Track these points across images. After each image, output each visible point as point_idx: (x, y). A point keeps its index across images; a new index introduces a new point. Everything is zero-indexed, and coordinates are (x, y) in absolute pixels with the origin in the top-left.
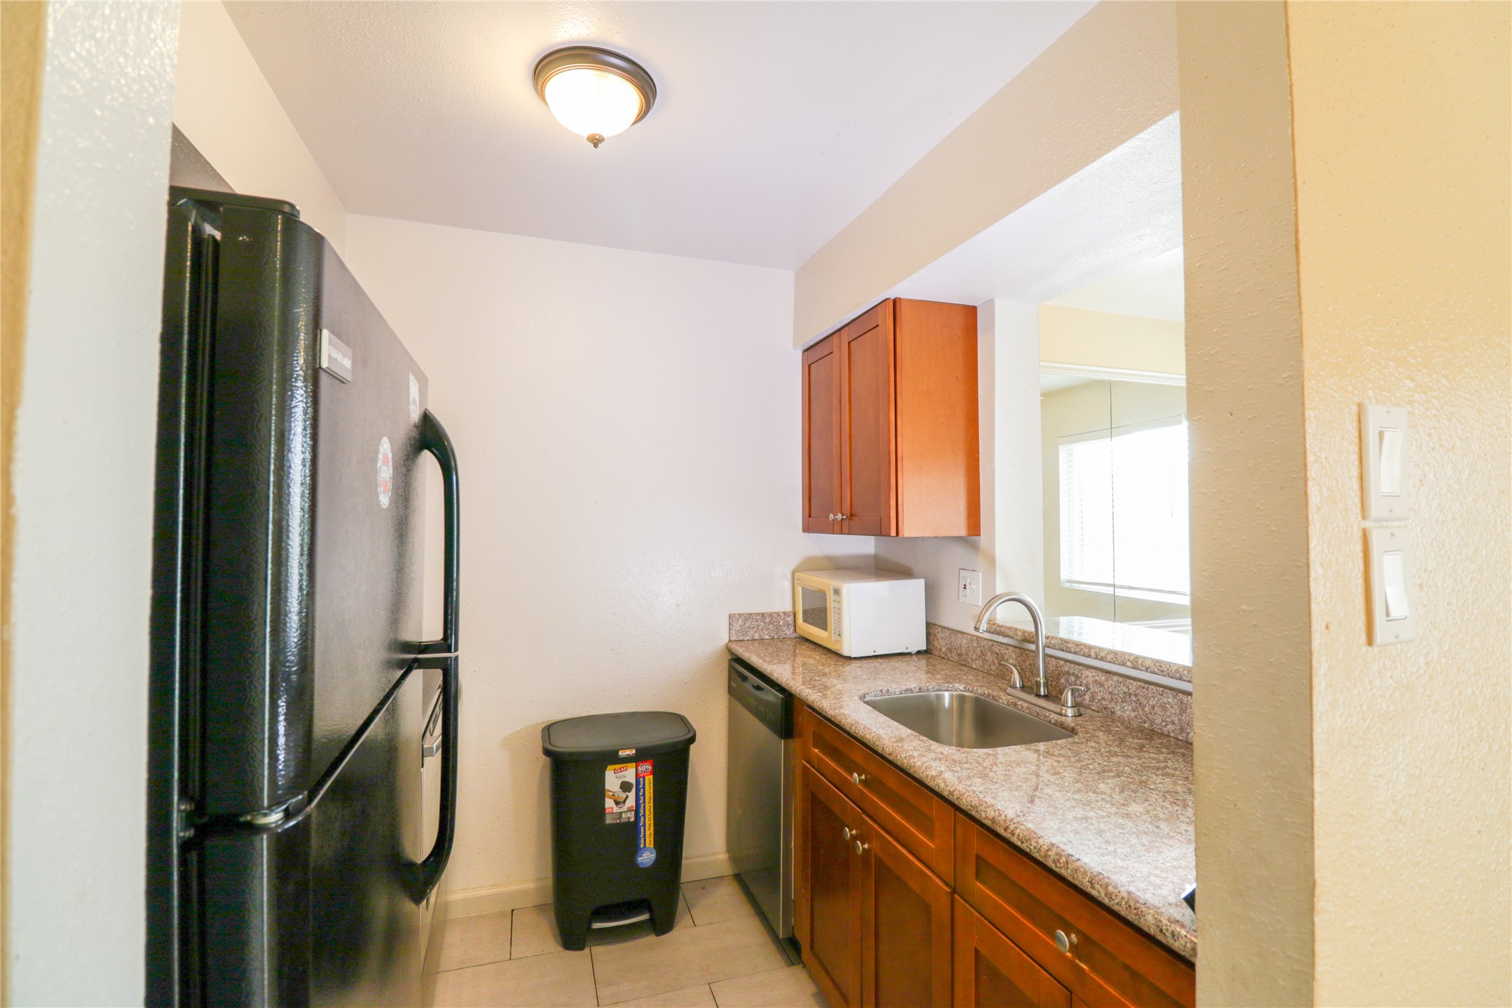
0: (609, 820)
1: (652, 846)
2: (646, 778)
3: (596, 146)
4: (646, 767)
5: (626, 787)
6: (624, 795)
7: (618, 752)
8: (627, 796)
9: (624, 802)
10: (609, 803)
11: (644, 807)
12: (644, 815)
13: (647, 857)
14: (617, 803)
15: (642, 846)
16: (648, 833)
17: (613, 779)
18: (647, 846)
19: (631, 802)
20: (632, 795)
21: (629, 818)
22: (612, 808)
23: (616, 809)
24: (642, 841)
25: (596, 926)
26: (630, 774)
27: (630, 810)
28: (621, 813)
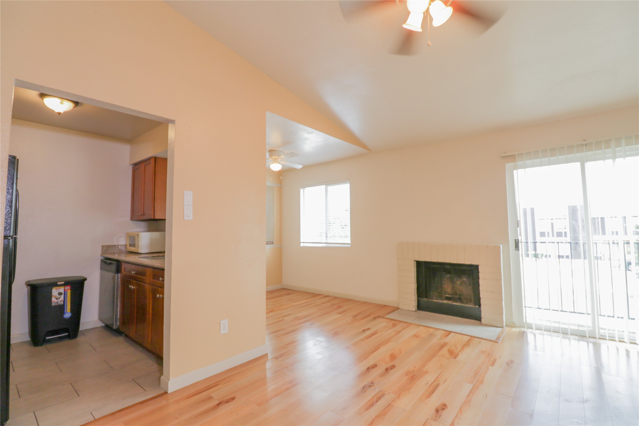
0: (53, 304)
1: (69, 312)
2: (68, 291)
4: (68, 288)
5: (60, 294)
6: (59, 296)
7: (57, 283)
8: (60, 297)
9: (59, 298)
10: (53, 299)
11: (67, 300)
12: (67, 303)
13: (68, 314)
14: (57, 299)
15: (66, 312)
16: (68, 308)
17: (55, 292)
18: (68, 311)
19: (62, 297)
20: (62, 296)
21: (61, 303)
22: (55, 301)
23: (56, 301)
24: (66, 310)
25: (47, 338)
26: (62, 290)
27: (61, 301)
28: (58, 302)
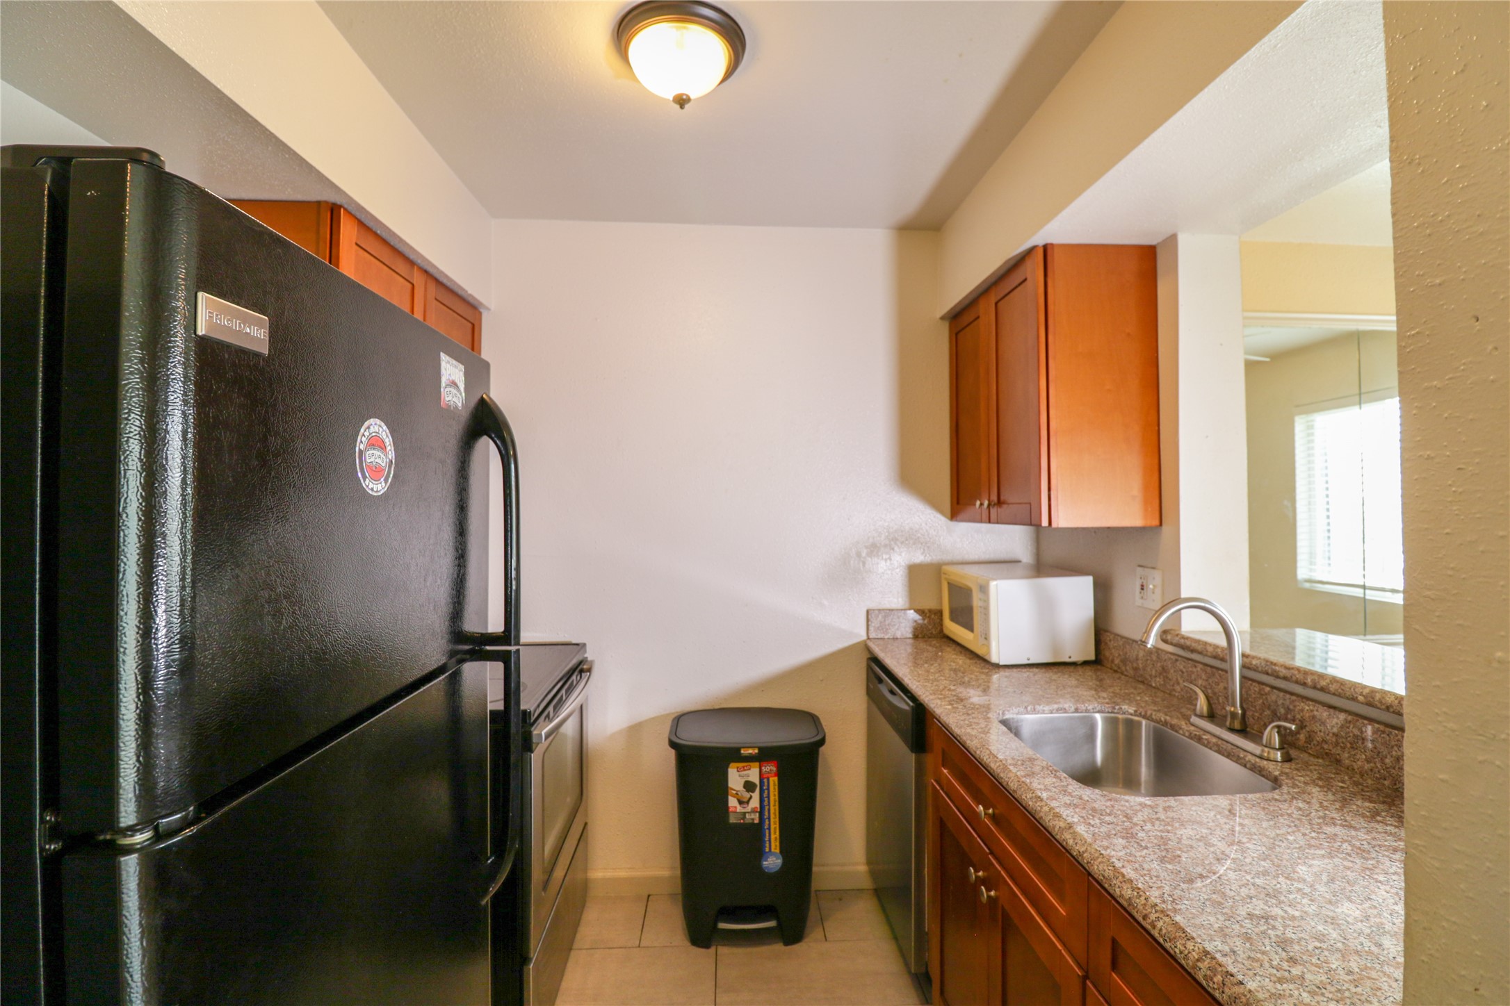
0: (732, 820)
1: (778, 851)
2: (771, 779)
3: (682, 107)
4: (770, 768)
5: (749, 786)
6: (747, 795)
7: (740, 750)
8: (751, 797)
9: (748, 802)
10: (732, 802)
11: (769, 810)
12: (769, 818)
13: (773, 862)
14: (741, 802)
15: (767, 850)
16: (773, 837)
17: (736, 778)
18: (773, 850)
19: (755, 803)
20: (756, 795)
21: (753, 819)
22: (736, 807)
23: (739, 809)
24: (767, 845)
25: (722, 926)
26: (753, 774)
27: (754, 811)
28: (745, 813)
